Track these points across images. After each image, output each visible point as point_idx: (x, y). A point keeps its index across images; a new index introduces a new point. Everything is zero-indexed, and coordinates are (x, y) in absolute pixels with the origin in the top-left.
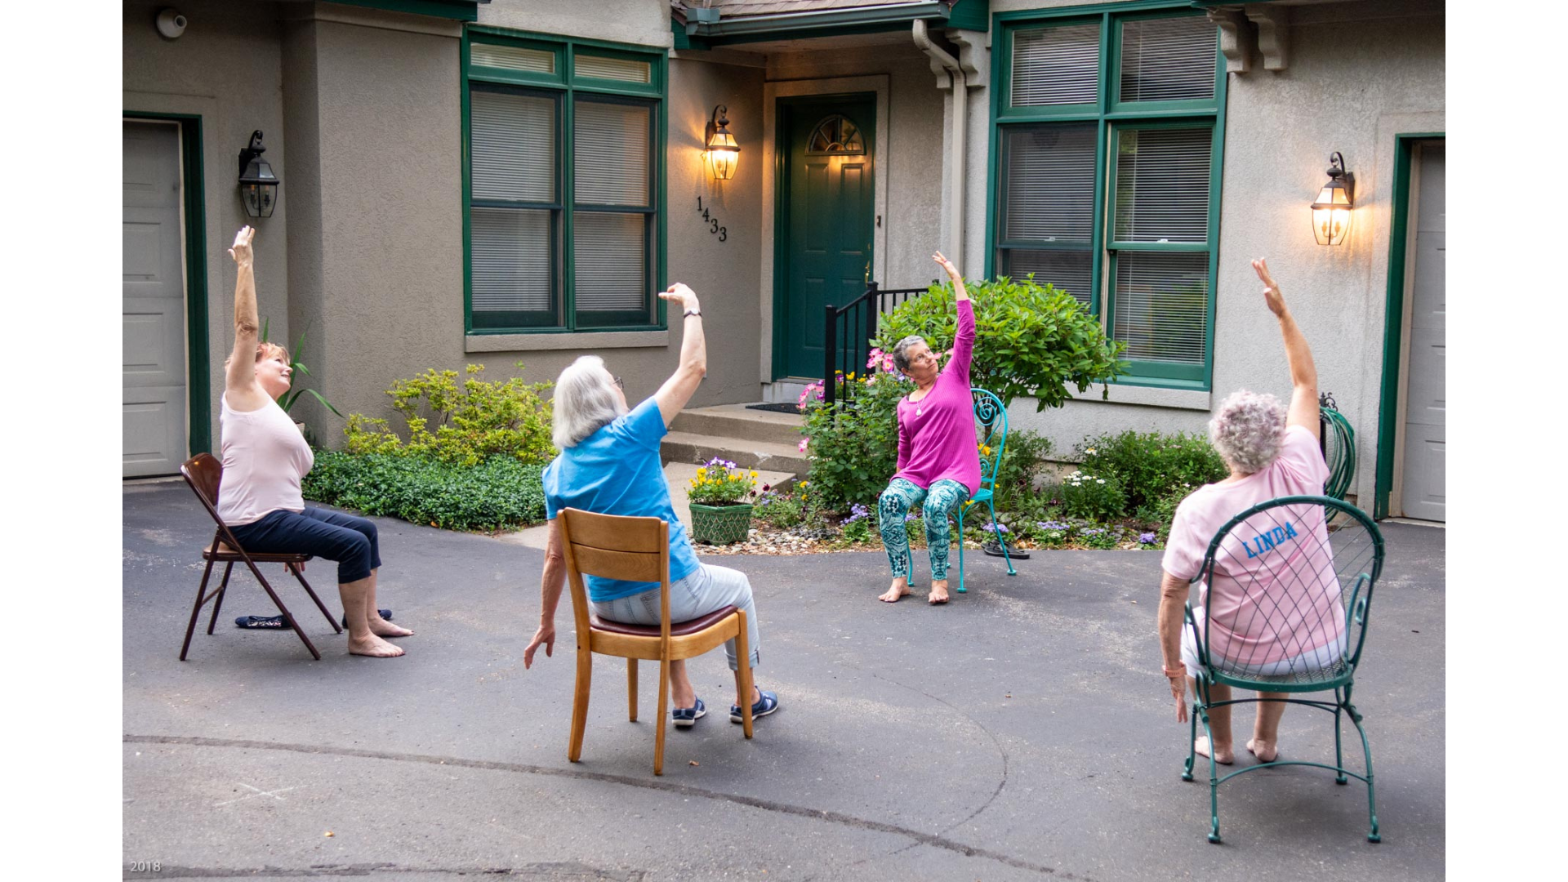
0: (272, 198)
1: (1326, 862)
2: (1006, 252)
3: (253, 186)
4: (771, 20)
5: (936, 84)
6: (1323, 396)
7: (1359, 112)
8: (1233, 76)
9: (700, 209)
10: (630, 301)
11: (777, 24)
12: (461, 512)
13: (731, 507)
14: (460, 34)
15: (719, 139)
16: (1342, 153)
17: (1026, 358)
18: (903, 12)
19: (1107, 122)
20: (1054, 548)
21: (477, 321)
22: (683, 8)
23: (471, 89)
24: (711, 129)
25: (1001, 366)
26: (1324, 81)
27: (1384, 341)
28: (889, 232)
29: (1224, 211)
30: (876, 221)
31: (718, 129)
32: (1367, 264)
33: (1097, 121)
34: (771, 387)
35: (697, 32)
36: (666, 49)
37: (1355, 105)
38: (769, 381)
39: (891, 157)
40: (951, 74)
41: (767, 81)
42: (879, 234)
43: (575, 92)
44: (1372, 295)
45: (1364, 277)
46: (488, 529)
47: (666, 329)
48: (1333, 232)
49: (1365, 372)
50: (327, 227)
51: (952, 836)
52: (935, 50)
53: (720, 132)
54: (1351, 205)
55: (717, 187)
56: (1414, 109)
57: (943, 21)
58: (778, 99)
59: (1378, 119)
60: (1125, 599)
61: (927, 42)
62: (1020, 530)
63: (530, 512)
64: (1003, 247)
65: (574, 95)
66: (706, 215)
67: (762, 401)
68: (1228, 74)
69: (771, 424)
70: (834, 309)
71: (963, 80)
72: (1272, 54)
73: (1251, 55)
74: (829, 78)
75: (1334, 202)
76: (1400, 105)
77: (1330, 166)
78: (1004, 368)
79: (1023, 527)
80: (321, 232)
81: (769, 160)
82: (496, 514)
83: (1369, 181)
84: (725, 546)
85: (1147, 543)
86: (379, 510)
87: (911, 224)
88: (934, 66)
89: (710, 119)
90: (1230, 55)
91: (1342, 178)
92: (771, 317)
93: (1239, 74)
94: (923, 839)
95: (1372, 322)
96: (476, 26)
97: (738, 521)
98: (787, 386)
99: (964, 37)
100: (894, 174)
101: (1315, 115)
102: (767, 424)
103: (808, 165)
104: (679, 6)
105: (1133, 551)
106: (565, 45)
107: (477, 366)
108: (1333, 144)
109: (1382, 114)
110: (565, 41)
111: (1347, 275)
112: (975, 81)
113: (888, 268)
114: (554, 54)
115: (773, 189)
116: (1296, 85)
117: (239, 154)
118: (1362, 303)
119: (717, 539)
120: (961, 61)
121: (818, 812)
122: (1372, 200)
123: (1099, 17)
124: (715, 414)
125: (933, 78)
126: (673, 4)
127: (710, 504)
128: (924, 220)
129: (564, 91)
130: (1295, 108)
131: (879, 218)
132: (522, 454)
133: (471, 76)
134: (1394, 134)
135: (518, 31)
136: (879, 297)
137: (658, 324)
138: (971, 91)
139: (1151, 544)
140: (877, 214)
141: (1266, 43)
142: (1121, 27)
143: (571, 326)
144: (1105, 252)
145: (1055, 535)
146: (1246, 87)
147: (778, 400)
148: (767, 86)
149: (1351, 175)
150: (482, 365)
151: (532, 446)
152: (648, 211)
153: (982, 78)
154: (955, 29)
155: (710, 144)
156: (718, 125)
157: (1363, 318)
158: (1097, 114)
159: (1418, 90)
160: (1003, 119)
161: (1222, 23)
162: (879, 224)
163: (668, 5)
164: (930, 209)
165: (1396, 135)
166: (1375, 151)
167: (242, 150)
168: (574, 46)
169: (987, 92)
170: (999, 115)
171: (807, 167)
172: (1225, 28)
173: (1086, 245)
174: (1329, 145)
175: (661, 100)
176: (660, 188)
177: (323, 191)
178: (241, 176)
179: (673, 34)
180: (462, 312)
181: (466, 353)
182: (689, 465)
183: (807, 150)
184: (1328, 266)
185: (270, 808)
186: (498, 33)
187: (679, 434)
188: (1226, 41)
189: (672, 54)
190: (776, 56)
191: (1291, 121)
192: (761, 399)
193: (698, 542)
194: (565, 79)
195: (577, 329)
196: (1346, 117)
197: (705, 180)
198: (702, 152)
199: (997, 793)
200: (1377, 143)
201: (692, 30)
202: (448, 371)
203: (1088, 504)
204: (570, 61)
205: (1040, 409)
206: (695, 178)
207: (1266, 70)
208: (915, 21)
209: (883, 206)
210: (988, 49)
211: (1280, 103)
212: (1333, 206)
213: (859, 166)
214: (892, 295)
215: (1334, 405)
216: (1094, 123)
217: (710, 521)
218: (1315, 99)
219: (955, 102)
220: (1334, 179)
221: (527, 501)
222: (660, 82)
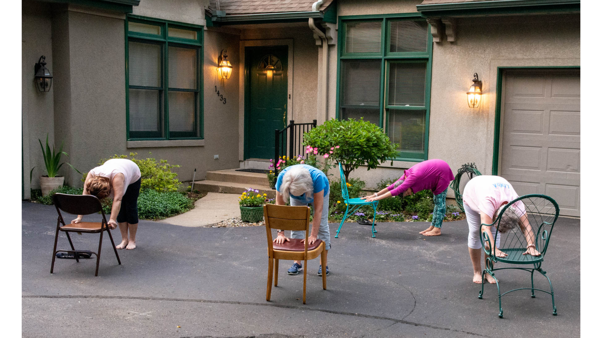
0: (49, 84)
1: (542, 322)
2: (344, 109)
3: (41, 79)
4: (249, 16)
5: (315, 43)
6: (471, 164)
7: (483, 58)
8: (435, 44)
9: (216, 91)
10: (189, 128)
11: (251, 18)
12: (142, 211)
13: (257, 208)
14: (124, 18)
15: (224, 63)
16: (477, 73)
17: (365, 149)
18: (305, 15)
19: (385, 59)
20: (382, 222)
21: (132, 135)
22: (210, 10)
23: (129, 41)
24: (220, 59)
25: (355, 152)
26: (470, 47)
27: (494, 144)
28: (294, 101)
29: (432, 94)
30: (288, 96)
31: (223, 59)
32: (487, 115)
33: (381, 59)
34: (243, 163)
35: (216, 20)
36: (203, 26)
37: (482, 56)
38: (243, 160)
39: (294, 72)
40: (322, 39)
41: (241, 40)
42: (289, 102)
43: (169, 42)
44: (489, 126)
45: (486, 120)
46: (152, 218)
47: (203, 139)
48: (475, 103)
49: (487, 155)
50: (73, 96)
51: (406, 319)
52: (317, 30)
53: (224, 60)
54: (481, 94)
55: (222, 82)
56: (504, 58)
57: (321, 19)
58: (246, 48)
59: (490, 61)
60: (420, 239)
61: (314, 27)
62: (368, 215)
63: (168, 211)
64: (343, 107)
65: (168, 44)
66: (218, 93)
67: (239, 168)
68: (433, 43)
69: (250, 177)
70: (278, 131)
71: (327, 42)
72: (451, 36)
73: (442, 36)
74: (268, 39)
75: (476, 92)
76: (498, 56)
77: (473, 78)
78: (357, 153)
79: (369, 214)
80: (70, 98)
81: (242, 71)
82: (155, 212)
83: (487, 84)
84: (255, 223)
85: (416, 219)
86: (106, 211)
87: (303, 98)
88: (315, 36)
89: (220, 55)
90: (434, 36)
91: (478, 83)
92: (243, 134)
93: (437, 43)
94: (397, 321)
95: (489, 137)
96: (131, 15)
97: (260, 213)
98: (250, 162)
99: (328, 25)
100: (295, 78)
101: (467, 59)
102: (246, 177)
103: (258, 74)
104: (208, 9)
105: (411, 222)
106: (165, 23)
107: (134, 153)
108: (473, 70)
109: (492, 59)
110: (165, 22)
111: (479, 119)
112: (332, 43)
113: (293, 115)
114: (160, 27)
115: (244, 83)
116: (459, 48)
117: (34, 65)
118: (485, 130)
119: (252, 220)
120: (326, 34)
121: (354, 314)
122: (489, 91)
123: (382, 19)
124: (225, 173)
125: (314, 41)
126: (206, 9)
127: (248, 206)
128: (309, 96)
129: (165, 42)
130: (459, 56)
131: (290, 95)
132: (157, 189)
133: (129, 35)
134: (497, 67)
135: (147, 18)
136: (294, 126)
137: (200, 137)
138: (330, 47)
139: (417, 219)
140: (289, 93)
141: (449, 32)
142: (390, 23)
143: (167, 138)
144: (385, 110)
145: (382, 217)
146: (440, 47)
147: (246, 168)
148: (241, 42)
149: (481, 82)
150: (136, 153)
151: (161, 186)
152: (196, 91)
153: (334, 42)
154: (325, 22)
155: (220, 65)
156: (223, 57)
157: (486, 135)
158: (381, 57)
159: (505, 51)
160: (343, 57)
161: (432, 23)
162: (290, 98)
163: (204, 8)
164: (311, 92)
165: (498, 67)
166: (489, 73)
167: (36, 64)
168: (169, 24)
169: (336, 47)
170: (341, 56)
171: (258, 75)
172: (432, 25)
173: (377, 107)
174: (472, 70)
175: (201, 47)
176: (201, 82)
177: (72, 81)
178: (35, 74)
179: (206, 20)
180: (126, 131)
181: (127, 148)
182: (217, 194)
183: (258, 68)
184: (472, 115)
185: (148, 319)
186: (139, 18)
187: (210, 181)
188: (433, 30)
189: (205, 28)
190: (245, 30)
191: (457, 61)
192: (239, 167)
193: (244, 222)
194: (165, 38)
195: (170, 138)
196: (478, 60)
197: (218, 79)
198: (216, 68)
199: (415, 305)
200: (490, 70)
201: (214, 19)
202: (123, 155)
203: (388, 205)
204: (167, 30)
205: (369, 169)
206: (214, 79)
207: (448, 42)
208: (310, 19)
209: (291, 91)
210: (337, 30)
211: (453, 54)
212: (475, 93)
213: (280, 74)
214: (299, 126)
215: (476, 168)
216: (380, 60)
217: (249, 213)
218: (467, 53)
219: (323, 50)
220: (475, 83)
221: (166, 207)
222: (201, 39)
